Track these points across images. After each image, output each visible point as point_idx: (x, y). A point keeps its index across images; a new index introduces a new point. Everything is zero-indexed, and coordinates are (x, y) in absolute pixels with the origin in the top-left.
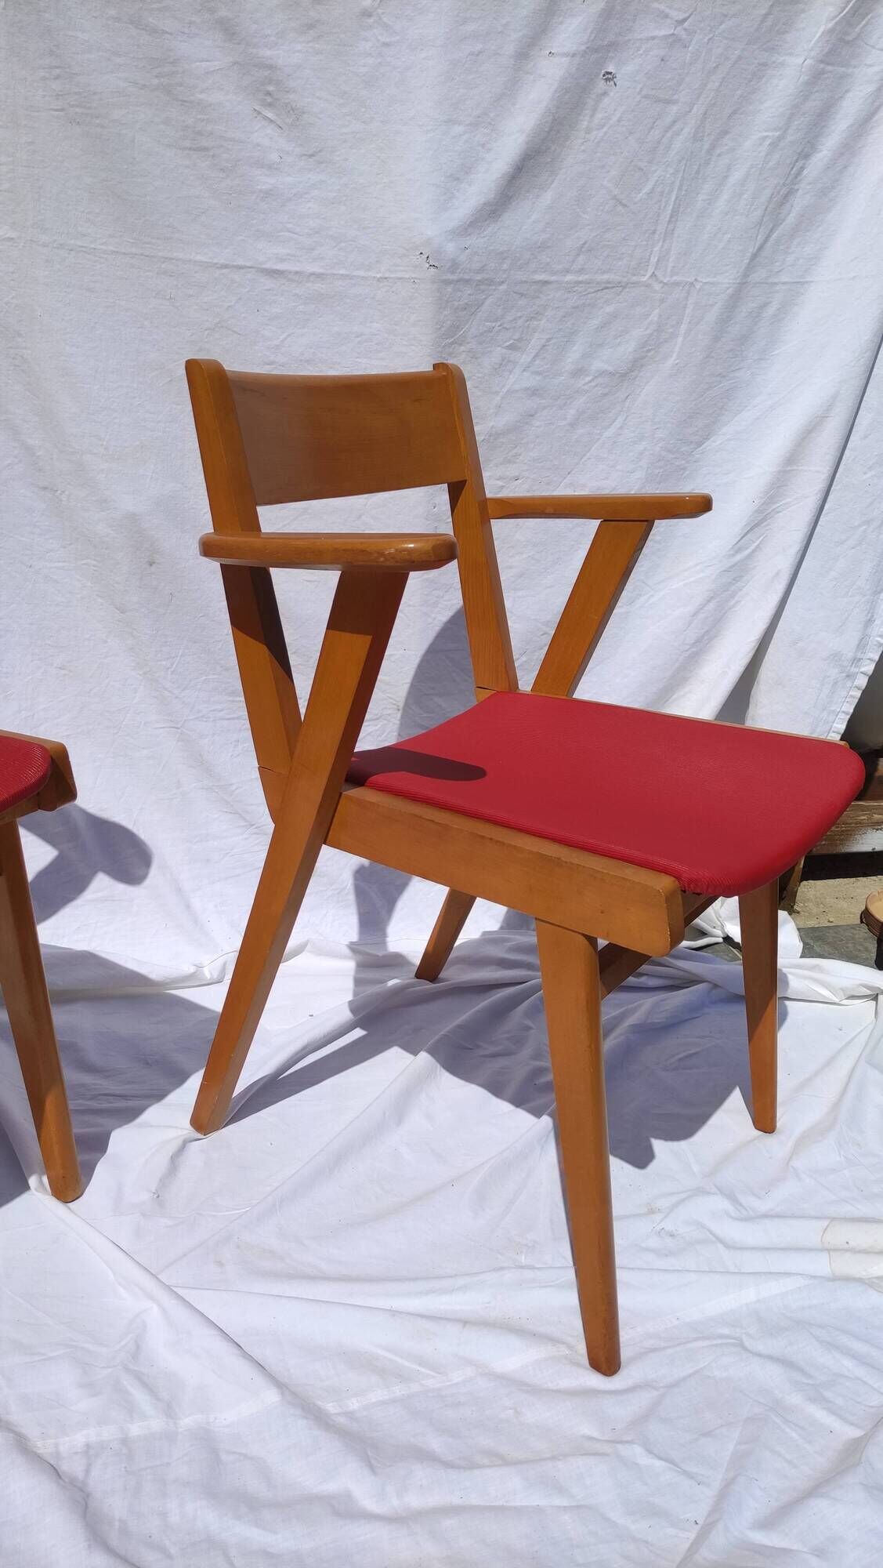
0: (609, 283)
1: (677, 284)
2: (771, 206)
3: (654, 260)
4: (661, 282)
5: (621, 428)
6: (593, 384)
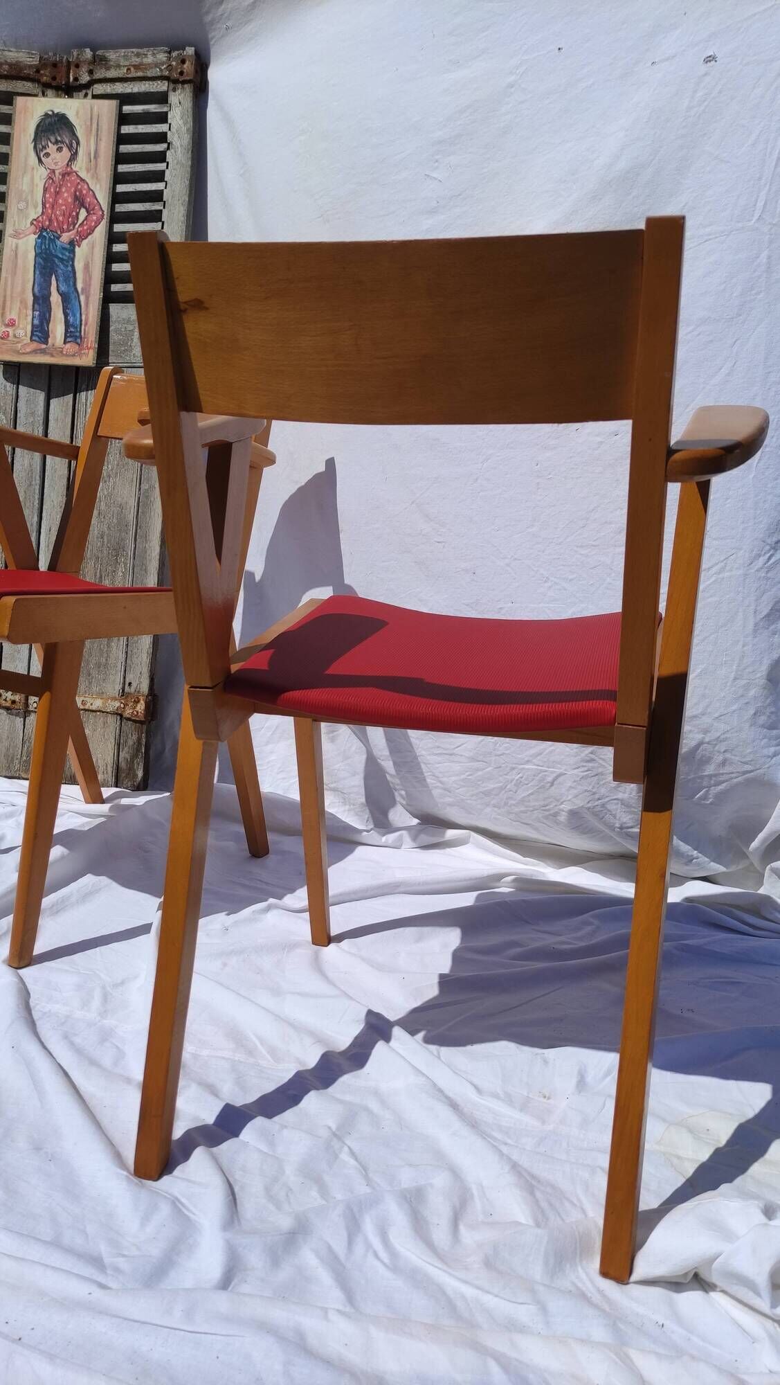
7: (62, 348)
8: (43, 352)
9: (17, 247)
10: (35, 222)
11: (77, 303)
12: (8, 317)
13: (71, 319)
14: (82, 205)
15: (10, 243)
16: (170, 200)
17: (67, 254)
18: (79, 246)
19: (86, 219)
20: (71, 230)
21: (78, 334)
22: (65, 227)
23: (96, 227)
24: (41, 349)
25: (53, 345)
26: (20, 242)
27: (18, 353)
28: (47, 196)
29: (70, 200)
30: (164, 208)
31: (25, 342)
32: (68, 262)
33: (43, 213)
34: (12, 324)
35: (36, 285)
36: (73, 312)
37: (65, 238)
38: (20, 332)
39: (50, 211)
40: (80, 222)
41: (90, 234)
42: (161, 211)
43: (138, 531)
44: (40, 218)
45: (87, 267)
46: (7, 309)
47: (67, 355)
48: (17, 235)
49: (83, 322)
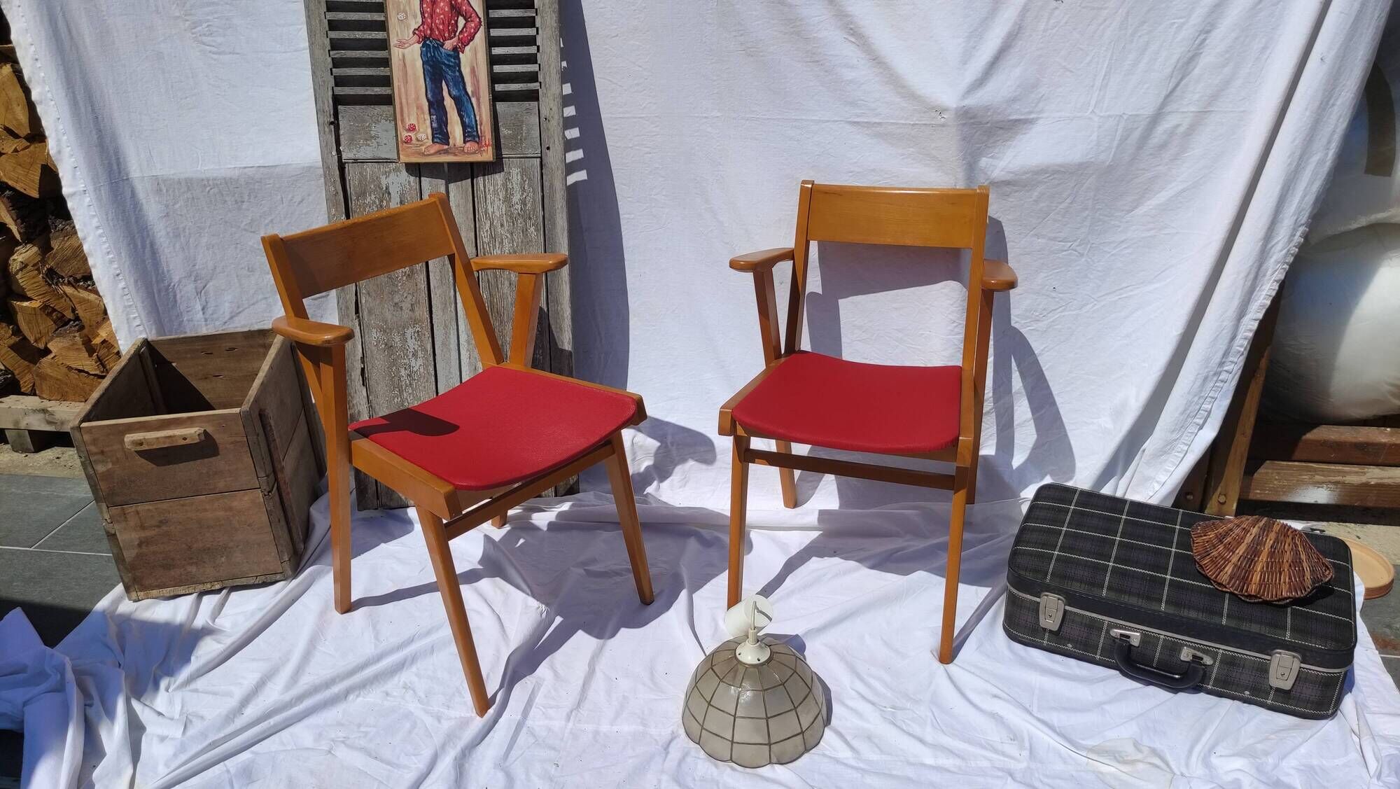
0: (1060, 118)
1: (1109, 116)
2: (1180, 64)
3: (1093, 102)
4: (1098, 116)
5: (1071, 203)
6: (1051, 178)
7: (463, 147)
8: (446, 152)
9: (404, 56)
10: (417, 32)
11: (470, 106)
12: (408, 123)
13: (467, 121)
14: (459, 13)
15: (397, 53)
16: (541, 8)
17: (453, 60)
18: (463, 53)
19: (465, 26)
20: (452, 38)
21: (475, 133)
22: (447, 35)
23: (476, 33)
24: (444, 150)
25: (455, 145)
26: (406, 51)
27: (423, 154)
28: (425, 6)
29: (447, 10)
30: (537, 15)
31: (428, 144)
32: (455, 68)
33: (423, 23)
34: (412, 128)
35: (428, 91)
36: (467, 114)
37: (449, 45)
38: (423, 136)
39: (429, 20)
40: (460, 29)
41: (471, 40)
42: (534, 17)
43: (549, 296)
44: (421, 27)
45: (473, 71)
46: (405, 115)
47: (468, 153)
48: (401, 45)
49: (478, 122)
